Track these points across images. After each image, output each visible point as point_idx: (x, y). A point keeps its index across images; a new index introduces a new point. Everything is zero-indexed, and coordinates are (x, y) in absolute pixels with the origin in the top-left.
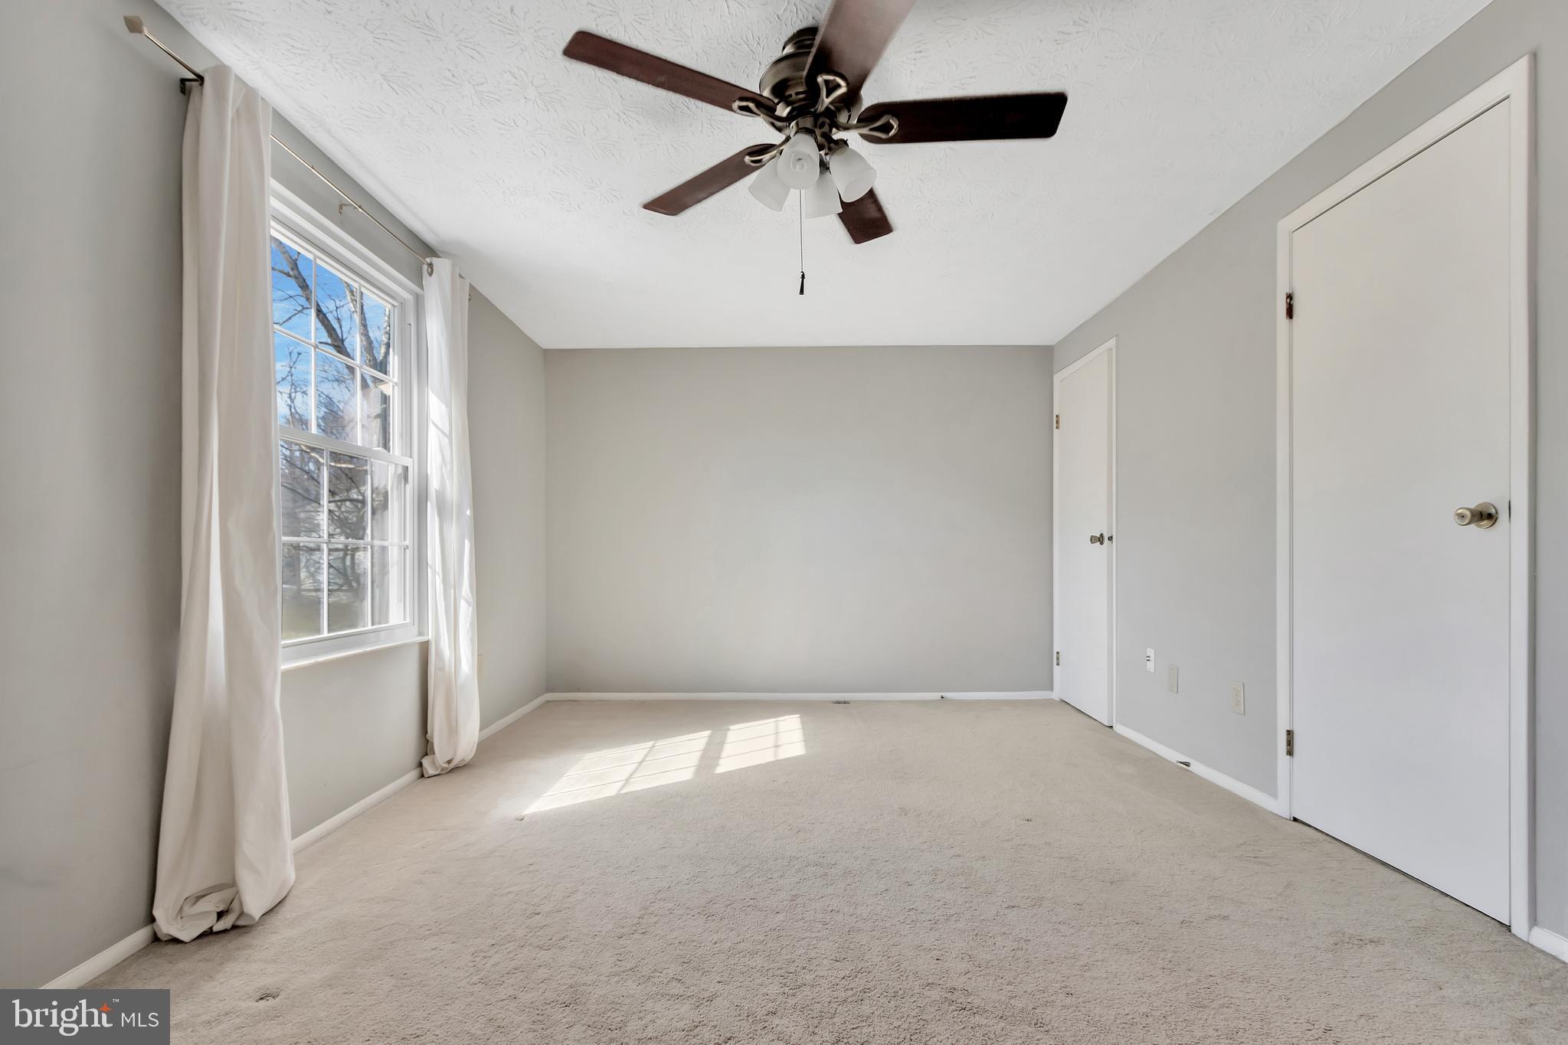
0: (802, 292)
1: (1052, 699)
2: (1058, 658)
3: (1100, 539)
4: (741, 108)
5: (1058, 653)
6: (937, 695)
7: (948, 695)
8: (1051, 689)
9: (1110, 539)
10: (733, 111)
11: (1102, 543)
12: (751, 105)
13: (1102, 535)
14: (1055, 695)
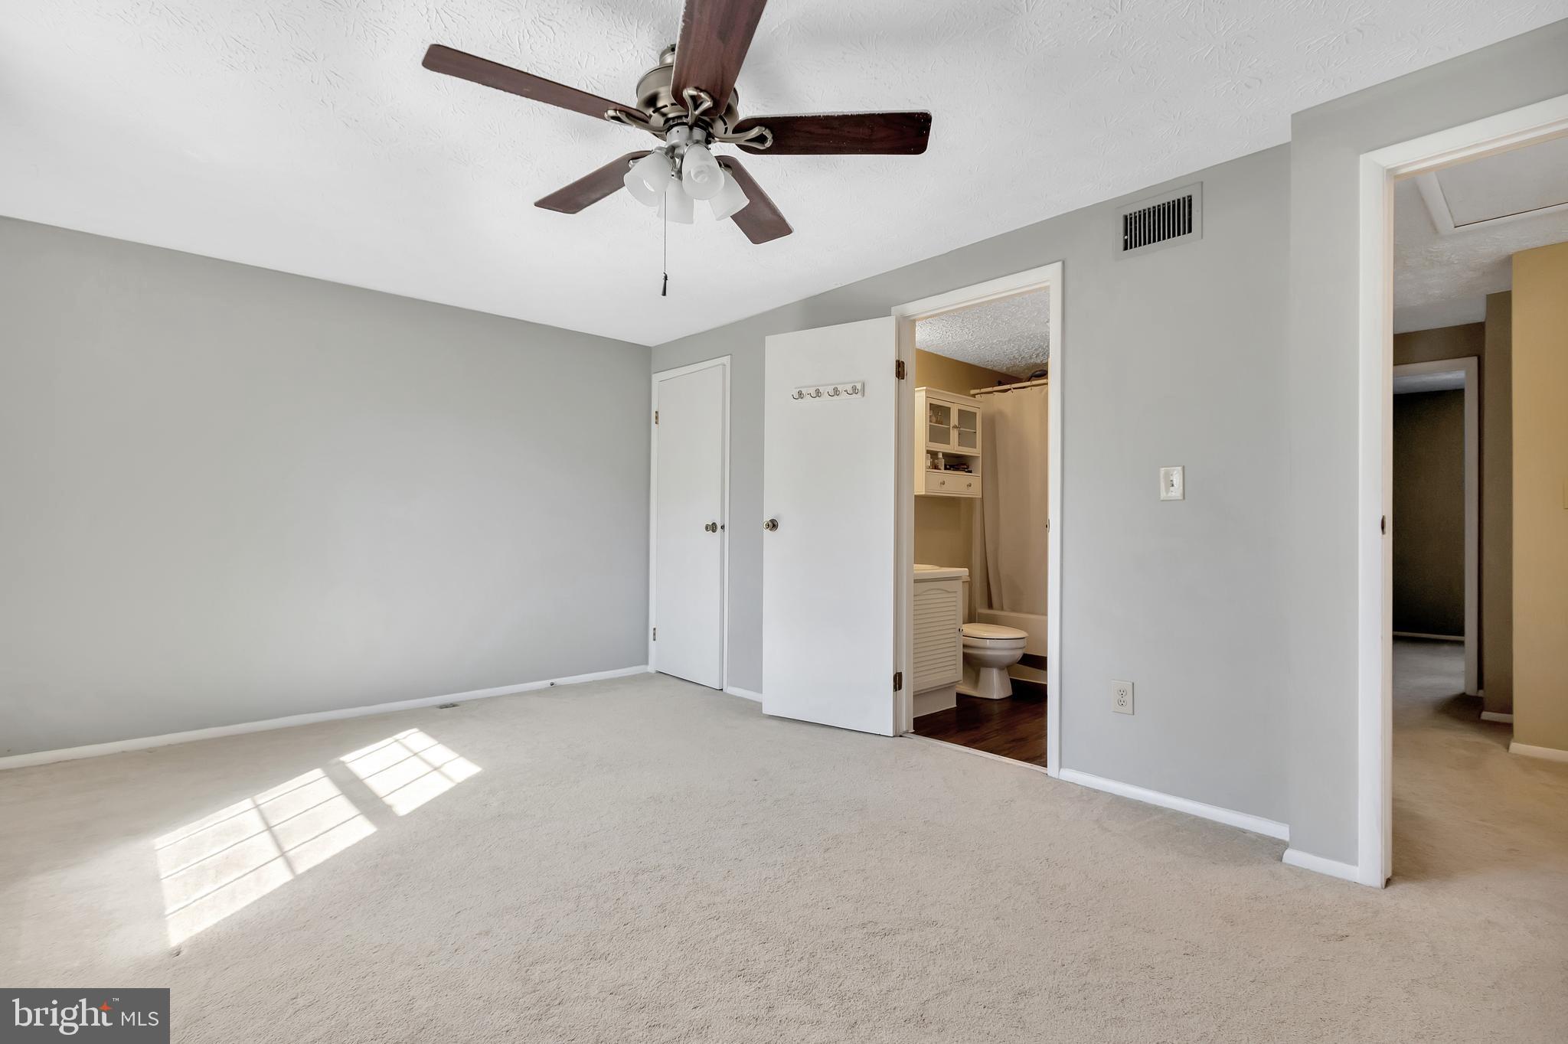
0: (664, 294)
1: (648, 673)
2: (654, 634)
3: (712, 528)
4: (613, 118)
5: (655, 629)
6: (546, 683)
7: (557, 681)
8: (646, 663)
9: (723, 527)
10: (605, 119)
11: (714, 531)
12: (623, 117)
13: (714, 524)
14: (651, 668)
